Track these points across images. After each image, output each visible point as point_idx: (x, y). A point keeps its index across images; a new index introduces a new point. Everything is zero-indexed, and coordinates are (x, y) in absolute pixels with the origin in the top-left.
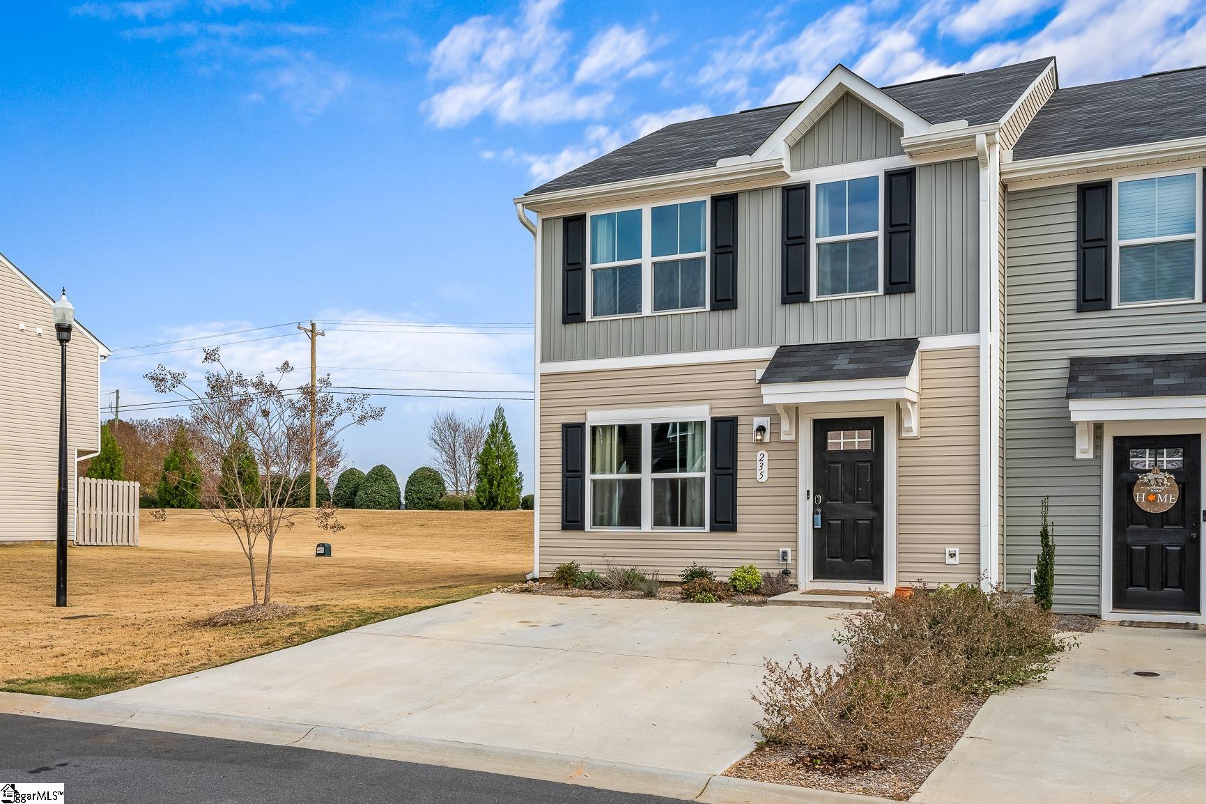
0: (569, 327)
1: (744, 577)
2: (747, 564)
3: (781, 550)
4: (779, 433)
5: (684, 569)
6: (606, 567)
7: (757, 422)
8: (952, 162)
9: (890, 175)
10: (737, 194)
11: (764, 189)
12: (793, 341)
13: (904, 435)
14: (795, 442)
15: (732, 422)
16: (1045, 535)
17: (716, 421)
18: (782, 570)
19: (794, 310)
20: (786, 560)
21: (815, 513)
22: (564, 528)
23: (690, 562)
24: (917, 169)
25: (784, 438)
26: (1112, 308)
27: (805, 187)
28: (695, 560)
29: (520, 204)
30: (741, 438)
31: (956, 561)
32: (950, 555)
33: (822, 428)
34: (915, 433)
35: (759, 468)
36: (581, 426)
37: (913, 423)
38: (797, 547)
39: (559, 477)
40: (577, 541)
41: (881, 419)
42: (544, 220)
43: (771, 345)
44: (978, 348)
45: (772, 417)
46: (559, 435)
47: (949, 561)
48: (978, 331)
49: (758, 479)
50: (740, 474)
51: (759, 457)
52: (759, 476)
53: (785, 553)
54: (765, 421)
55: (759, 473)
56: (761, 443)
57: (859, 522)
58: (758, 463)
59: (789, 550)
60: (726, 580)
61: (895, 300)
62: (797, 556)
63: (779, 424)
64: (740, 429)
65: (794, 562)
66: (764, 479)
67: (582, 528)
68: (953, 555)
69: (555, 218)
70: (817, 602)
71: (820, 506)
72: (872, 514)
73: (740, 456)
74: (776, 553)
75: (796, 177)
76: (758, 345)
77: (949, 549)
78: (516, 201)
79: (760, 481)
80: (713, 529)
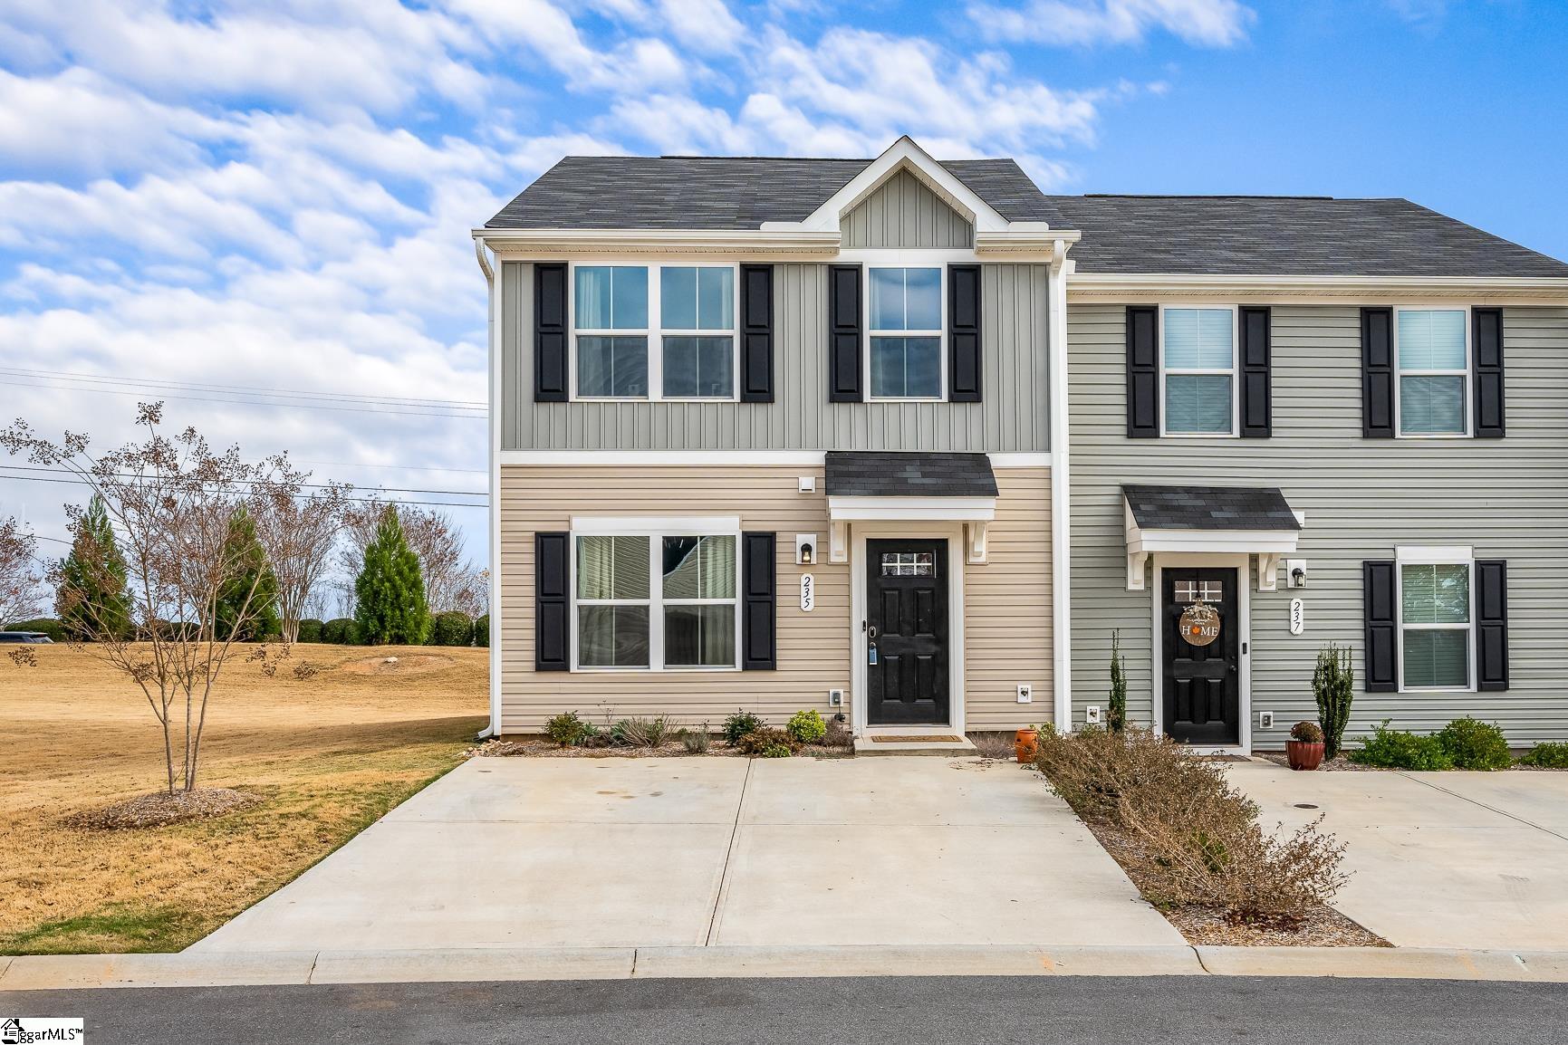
0: (543, 407)
1: (808, 725)
2: (806, 709)
3: (831, 691)
4: (827, 553)
5: (727, 717)
6: (605, 717)
7: (802, 539)
8: (1019, 264)
9: (955, 270)
10: (773, 265)
11: (805, 264)
12: (843, 447)
13: (972, 560)
14: (848, 565)
15: (770, 538)
16: (1115, 671)
17: (748, 537)
18: (834, 715)
19: (843, 410)
20: (839, 703)
21: (869, 647)
22: (539, 669)
23: (734, 709)
24: (983, 267)
25: (834, 559)
26: (1161, 436)
27: (857, 269)
28: (741, 706)
29: (482, 238)
30: (780, 558)
31: (1028, 699)
32: (1023, 693)
33: (878, 549)
34: (982, 559)
35: (804, 594)
36: (564, 537)
37: (981, 547)
38: (850, 687)
39: (531, 602)
40: (557, 685)
41: (945, 541)
42: (504, 263)
43: (817, 448)
44: (1050, 468)
45: (820, 534)
46: (531, 547)
47: (1021, 699)
48: (1049, 449)
49: (803, 607)
50: (779, 601)
51: (804, 582)
52: (804, 604)
53: (836, 695)
54: (811, 539)
55: (803, 600)
56: (806, 564)
57: (920, 657)
58: (803, 589)
59: (841, 691)
60: (784, 729)
61: (959, 410)
62: (850, 698)
63: (827, 543)
64: (779, 547)
65: (847, 705)
66: (810, 608)
67: (566, 668)
68: (1024, 693)
69: (522, 263)
70: (915, 750)
71: (874, 640)
72: (934, 648)
73: (779, 580)
74: (826, 695)
75: (846, 256)
76: (800, 446)
77: (1022, 686)
78: (476, 233)
79: (805, 609)
80: (746, 668)
